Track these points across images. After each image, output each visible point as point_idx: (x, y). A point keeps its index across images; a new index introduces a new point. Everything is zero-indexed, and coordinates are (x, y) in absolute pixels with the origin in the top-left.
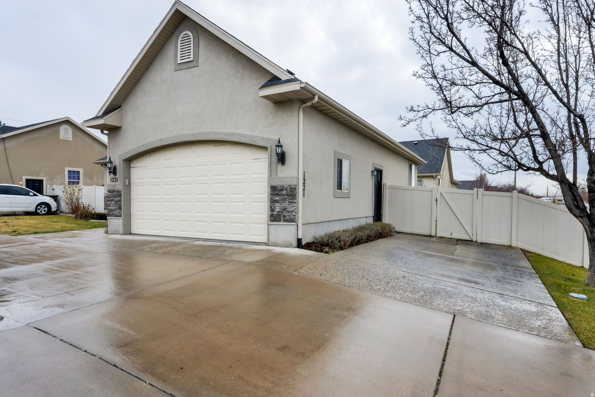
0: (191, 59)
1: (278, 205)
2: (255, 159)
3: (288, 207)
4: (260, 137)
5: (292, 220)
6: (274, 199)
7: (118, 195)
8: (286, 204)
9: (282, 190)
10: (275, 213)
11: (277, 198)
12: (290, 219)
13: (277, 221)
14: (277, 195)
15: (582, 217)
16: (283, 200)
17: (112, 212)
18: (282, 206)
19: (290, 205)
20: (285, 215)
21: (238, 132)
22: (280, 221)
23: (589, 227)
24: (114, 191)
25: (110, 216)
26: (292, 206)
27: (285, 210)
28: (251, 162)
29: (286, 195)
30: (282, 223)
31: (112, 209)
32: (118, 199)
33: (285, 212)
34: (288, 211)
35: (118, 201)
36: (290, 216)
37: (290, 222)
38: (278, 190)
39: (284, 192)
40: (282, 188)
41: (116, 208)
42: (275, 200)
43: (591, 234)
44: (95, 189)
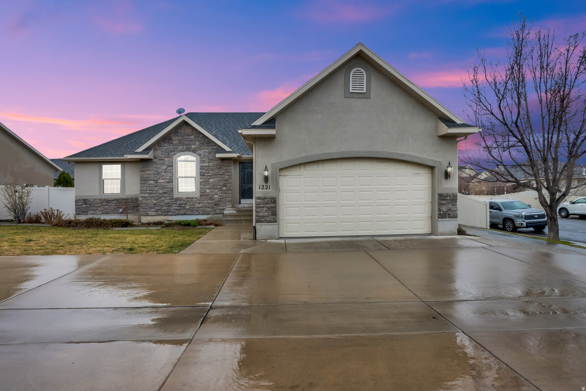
0: (365, 91)
1: (445, 207)
2: (416, 174)
3: (452, 208)
4: (428, 159)
5: (456, 217)
6: (441, 202)
7: (272, 202)
8: (450, 206)
9: (447, 197)
10: (442, 212)
11: (444, 202)
12: (454, 216)
13: (444, 218)
14: (444, 200)
15: (546, 207)
16: (448, 203)
17: (264, 218)
18: (448, 207)
19: (453, 207)
20: (450, 213)
21: (409, 154)
22: (446, 218)
23: (550, 212)
24: (265, 198)
25: (261, 222)
26: (455, 207)
27: (449, 210)
28: (412, 176)
29: (450, 200)
30: (447, 219)
31: (264, 215)
32: (273, 205)
33: (450, 211)
34: (452, 211)
35: (272, 207)
36: (453, 214)
37: (453, 218)
38: (444, 197)
39: (448, 198)
40: (447, 195)
41: (269, 214)
42: (442, 204)
43: (551, 215)
44: (49, 190)
